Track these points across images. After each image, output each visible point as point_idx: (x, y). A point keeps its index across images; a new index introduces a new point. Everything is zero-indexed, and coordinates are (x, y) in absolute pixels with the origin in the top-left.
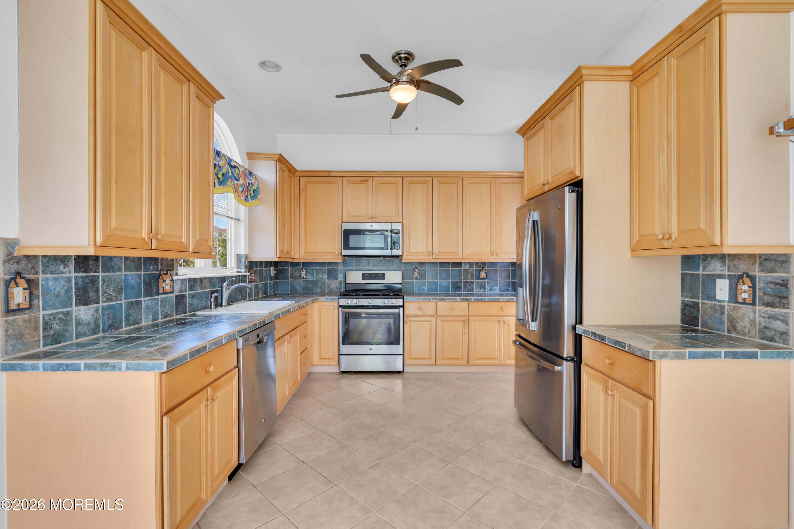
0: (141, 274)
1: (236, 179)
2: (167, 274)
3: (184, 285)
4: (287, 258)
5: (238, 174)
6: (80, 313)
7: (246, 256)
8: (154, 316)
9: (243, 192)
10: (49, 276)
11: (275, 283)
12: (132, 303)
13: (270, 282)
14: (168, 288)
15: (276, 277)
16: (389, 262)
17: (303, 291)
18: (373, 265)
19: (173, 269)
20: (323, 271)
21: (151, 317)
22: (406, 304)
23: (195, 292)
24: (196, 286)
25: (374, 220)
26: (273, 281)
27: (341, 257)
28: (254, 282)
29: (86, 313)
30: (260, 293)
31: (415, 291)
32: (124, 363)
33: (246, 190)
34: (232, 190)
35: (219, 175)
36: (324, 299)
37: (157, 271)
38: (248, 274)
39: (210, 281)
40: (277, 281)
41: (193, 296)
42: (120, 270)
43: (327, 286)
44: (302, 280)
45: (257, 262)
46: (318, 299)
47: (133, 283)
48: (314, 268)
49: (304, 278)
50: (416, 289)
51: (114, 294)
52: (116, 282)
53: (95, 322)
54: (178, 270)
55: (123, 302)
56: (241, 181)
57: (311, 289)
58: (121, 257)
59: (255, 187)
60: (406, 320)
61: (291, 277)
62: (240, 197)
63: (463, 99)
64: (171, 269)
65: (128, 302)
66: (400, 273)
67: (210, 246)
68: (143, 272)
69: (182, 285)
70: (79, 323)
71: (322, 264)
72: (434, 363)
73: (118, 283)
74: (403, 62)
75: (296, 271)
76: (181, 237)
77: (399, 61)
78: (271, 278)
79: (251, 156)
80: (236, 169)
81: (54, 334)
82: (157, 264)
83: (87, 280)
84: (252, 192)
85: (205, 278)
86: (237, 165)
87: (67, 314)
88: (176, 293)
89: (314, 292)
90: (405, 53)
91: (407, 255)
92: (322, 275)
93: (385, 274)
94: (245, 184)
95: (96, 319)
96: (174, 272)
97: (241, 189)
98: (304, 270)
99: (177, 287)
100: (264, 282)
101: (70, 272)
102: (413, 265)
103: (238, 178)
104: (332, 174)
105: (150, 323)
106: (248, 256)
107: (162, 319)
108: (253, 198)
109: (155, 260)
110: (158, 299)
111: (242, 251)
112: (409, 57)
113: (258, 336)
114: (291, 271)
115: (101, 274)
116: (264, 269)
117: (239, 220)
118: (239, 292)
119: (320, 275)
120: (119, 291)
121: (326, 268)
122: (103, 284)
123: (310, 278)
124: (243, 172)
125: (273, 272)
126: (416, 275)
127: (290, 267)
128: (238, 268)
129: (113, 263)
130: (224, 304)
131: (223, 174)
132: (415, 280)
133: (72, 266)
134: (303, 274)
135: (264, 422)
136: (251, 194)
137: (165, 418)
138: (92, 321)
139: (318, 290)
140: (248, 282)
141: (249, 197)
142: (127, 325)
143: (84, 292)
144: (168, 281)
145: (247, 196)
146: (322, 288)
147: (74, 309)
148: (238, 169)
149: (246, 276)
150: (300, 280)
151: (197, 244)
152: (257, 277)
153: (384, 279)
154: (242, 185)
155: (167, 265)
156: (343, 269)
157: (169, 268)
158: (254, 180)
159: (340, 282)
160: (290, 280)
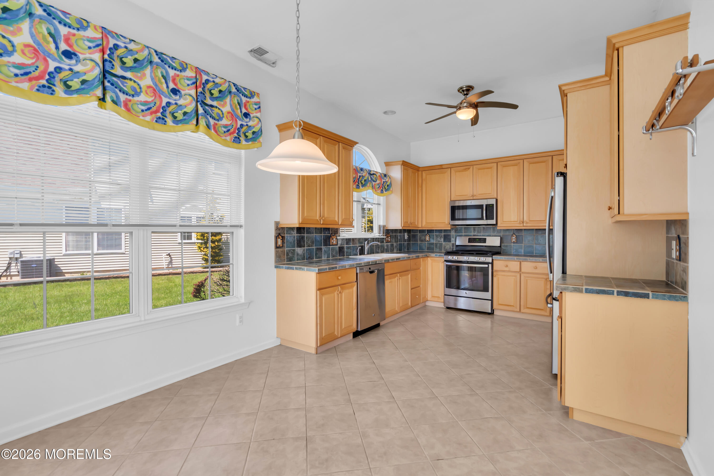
0: (322, 236)
1: (374, 181)
2: (334, 235)
3: (343, 242)
4: (411, 227)
5: (375, 178)
6: (298, 250)
7: (384, 226)
8: (328, 255)
9: (379, 188)
10: (288, 235)
11: (408, 244)
12: (318, 248)
13: (404, 243)
14: (334, 242)
15: (409, 239)
16: (491, 229)
17: (427, 250)
18: (478, 231)
19: (337, 234)
20: (441, 236)
21: (326, 256)
22: (494, 262)
23: (349, 246)
24: (350, 243)
25: (474, 198)
26: (406, 243)
27: (449, 226)
28: (390, 242)
29: (300, 251)
30: (395, 250)
31: (513, 253)
32: (306, 268)
33: (381, 186)
34: (370, 188)
35: (362, 182)
36: (434, 255)
37: (330, 234)
38: (385, 237)
39: (359, 240)
40: (410, 242)
41: (348, 248)
42: (313, 233)
43: (444, 247)
44: (427, 242)
45: (393, 230)
46: (430, 255)
47: (319, 239)
48: (435, 234)
49: (428, 241)
50: (514, 251)
51: (311, 244)
52: (312, 238)
53: (303, 255)
54: (340, 234)
55: (314, 247)
56: (378, 182)
57: (433, 249)
58: (313, 228)
59: (388, 183)
60: (494, 274)
61: (419, 240)
62: (377, 191)
63: (518, 105)
64: (336, 233)
65: (316, 248)
66: (499, 238)
67: (351, 221)
68: (323, 235)
69: (342, 242)
70: (298, 254)
71: (440, 231)
72: (519, 310)
73: (312, 239)
74: (465, 93)
75: (423, 236)
76: (335, 218)
77: (462, 92)
78: (405, 241)
79: (388, 164)
80: (374, 175)
81: (289, 258)
82: (329, 231)
83: (300, 237)
84: (386, 187)
85: (356, 239)
86: (374, 173)
87: (294, 250)
88: (339, 246)
89: (435, 251)
90: (466, 87)
91: (501, 224)
92: (440, 239)
93: (486, 239)
94: (381, 183)
95: (304, 254)
96: (338, 235)
97: (378, 186)
98: (428, 235)
99: (340, 242)
100: (398, 243)
101: (295, 234)
102: (511, 231)
103: (375, 180)
104: (444, 167)
105: (326, 259)
106: (385, 226)
107: (331, 257)
108: (386, 190)
109: (328, 229)
110: (330, 247)
111: (382, 224)
112: (469, 89)
113: (370, 269)
114: (419, 236)
115: (305, 235)
116: (399, 234)
117: (379, 204)
118: (379, 247)
119: (439, 239)
120: (313, 242)
121: (443, 234)
122: (306, 239)
123: (432, 241)
124: (379, 176)
125: (406, 237)
126: (514, 240)
127: (419, 233)
128: (379, 234)
129: (310, 230)
130: (366, 254)
131: (365, 180)
132: (512, 244)
133: (295, 231)
134: (427, 238)
135: (374, 316)
136: (385, 188)
137: (318, 291)
138: (302, 255)
139: (437, 250)
140: (385, 242)
141: (384, 190)
142: (316, 258)
143: (299, 242)
144: (334, 239)
145: (382, 190)
146: (440, 249)
147: (296, 248)
148: (376, 175)
149: (384, 238)
150: (426, 242)
151: (343, 221)
152: (393, 239)
153: (485, 243)
154: (378, 184)
155: (334, 231)
156: (455, 235)
157: (335, 233)
158: (388, 179)
159: (453, 244)
160: (419, 242)
